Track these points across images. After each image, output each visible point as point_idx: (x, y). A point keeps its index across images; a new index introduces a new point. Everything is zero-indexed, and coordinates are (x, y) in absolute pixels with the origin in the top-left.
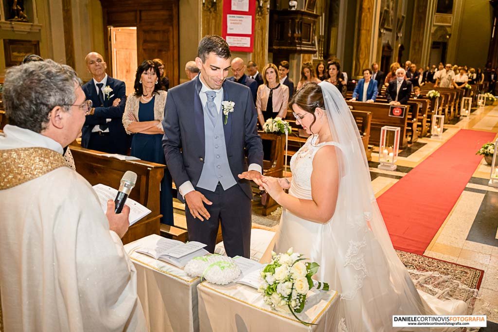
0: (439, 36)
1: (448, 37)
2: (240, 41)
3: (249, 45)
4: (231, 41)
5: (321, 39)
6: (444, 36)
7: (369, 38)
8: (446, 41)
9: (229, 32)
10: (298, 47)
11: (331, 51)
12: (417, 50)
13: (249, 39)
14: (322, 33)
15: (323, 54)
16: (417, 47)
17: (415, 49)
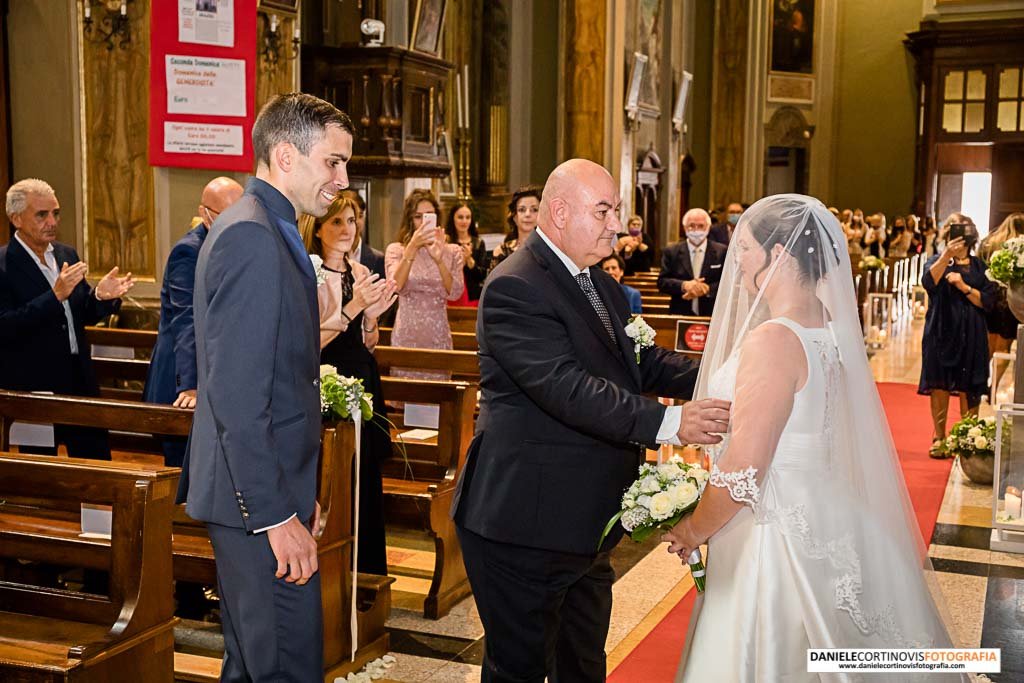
0: (784, 132)
1: (807, 134)
2: (213, 137)
3: (238, 150)
4: (177, 139)
5: (462, 141)
6: (795, 132)
7: (599, 137)
8: (802, 145)
9: (173, 108)
10: (394, 155)
11: (494, 174)
12: (728, 171)
13: (238, 130)
14: (464, 121)
15: (471, 181)
16: (728, 163)
17: (723, 169)
